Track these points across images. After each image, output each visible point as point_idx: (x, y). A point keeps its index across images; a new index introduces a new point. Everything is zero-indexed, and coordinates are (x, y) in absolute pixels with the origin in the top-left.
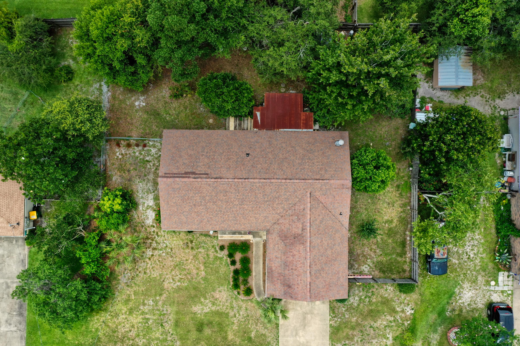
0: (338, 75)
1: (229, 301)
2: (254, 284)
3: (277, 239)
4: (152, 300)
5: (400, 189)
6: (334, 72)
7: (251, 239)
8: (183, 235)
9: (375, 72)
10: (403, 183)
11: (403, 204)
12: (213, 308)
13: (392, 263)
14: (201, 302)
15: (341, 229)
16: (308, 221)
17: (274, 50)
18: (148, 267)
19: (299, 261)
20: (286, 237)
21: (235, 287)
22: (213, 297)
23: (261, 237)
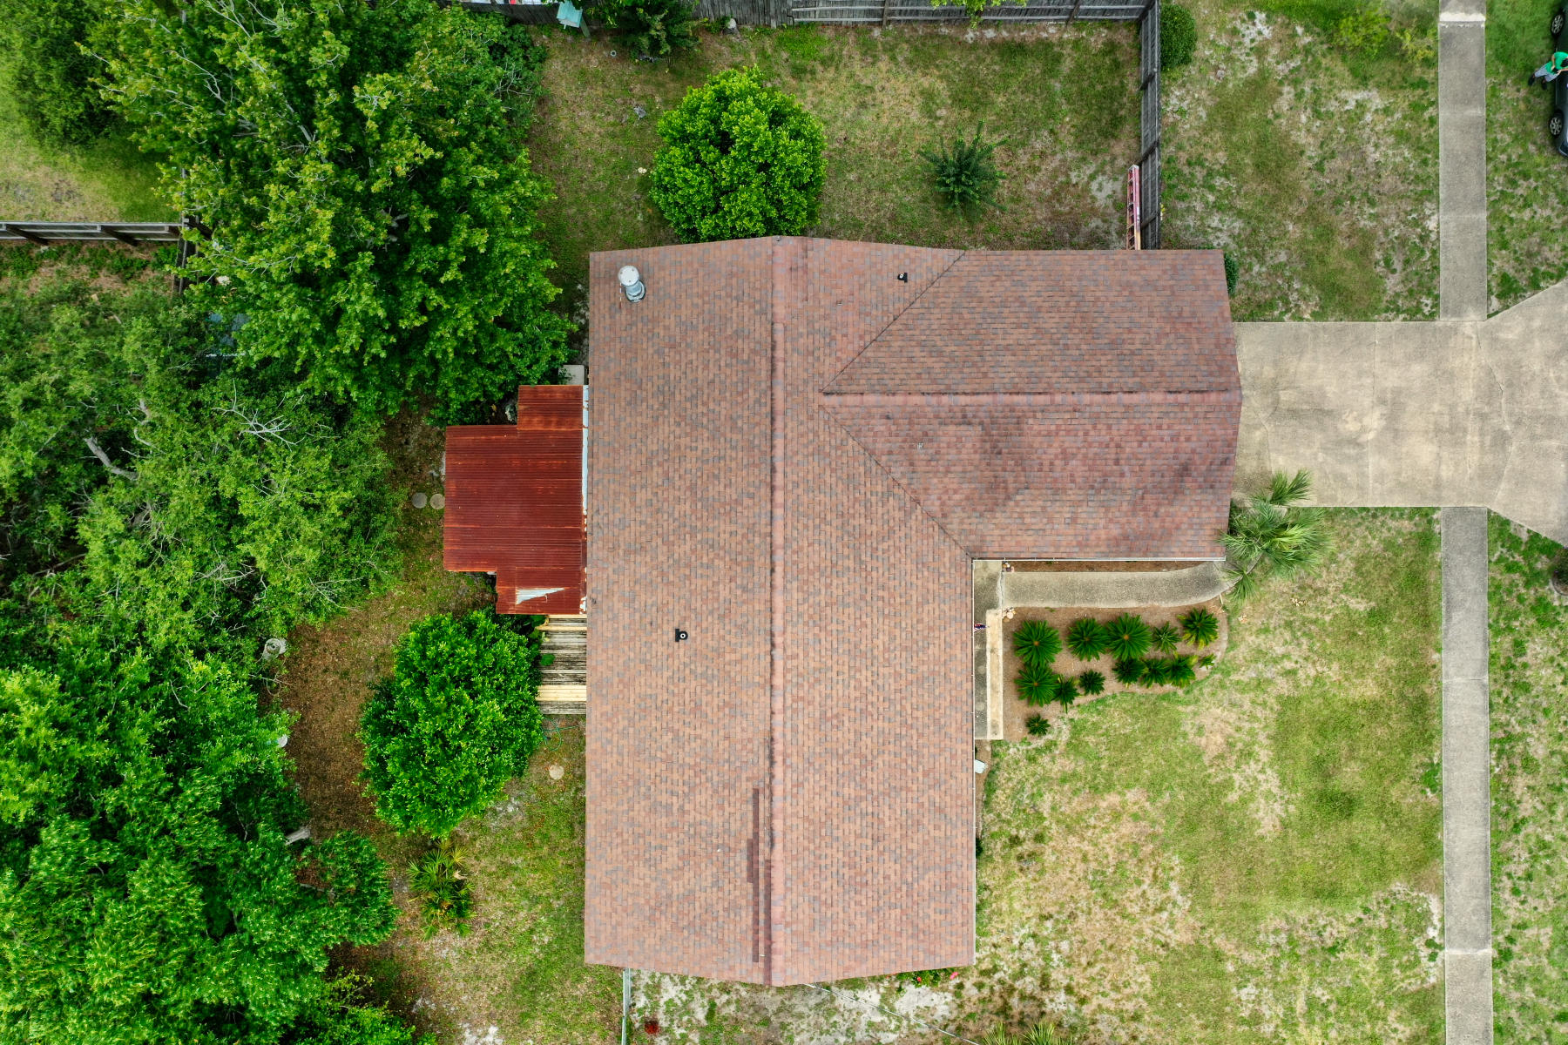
0: (353, 283)
1: (1237, 696)
2: (1171, 604)
3: (1000, 517)
4: (1239, 987)
5: (809, 64)
6: (341, 297)
7: (1001, 617)
8: (992, 876)
9: (336, 132)
10: (785, 55)
11: (865, 54)
12: (1264, 755)
13: (1081, 92)
14: (1244, 802)
15: (959, 278)
16: (933, 400)
17: (251, 539)
18: (1112, 1006)
19: (1086, 434)
20: (994, 486)
21: (1184, 675)
22: (1221, 757)
23: (993, 579)
